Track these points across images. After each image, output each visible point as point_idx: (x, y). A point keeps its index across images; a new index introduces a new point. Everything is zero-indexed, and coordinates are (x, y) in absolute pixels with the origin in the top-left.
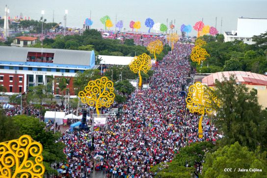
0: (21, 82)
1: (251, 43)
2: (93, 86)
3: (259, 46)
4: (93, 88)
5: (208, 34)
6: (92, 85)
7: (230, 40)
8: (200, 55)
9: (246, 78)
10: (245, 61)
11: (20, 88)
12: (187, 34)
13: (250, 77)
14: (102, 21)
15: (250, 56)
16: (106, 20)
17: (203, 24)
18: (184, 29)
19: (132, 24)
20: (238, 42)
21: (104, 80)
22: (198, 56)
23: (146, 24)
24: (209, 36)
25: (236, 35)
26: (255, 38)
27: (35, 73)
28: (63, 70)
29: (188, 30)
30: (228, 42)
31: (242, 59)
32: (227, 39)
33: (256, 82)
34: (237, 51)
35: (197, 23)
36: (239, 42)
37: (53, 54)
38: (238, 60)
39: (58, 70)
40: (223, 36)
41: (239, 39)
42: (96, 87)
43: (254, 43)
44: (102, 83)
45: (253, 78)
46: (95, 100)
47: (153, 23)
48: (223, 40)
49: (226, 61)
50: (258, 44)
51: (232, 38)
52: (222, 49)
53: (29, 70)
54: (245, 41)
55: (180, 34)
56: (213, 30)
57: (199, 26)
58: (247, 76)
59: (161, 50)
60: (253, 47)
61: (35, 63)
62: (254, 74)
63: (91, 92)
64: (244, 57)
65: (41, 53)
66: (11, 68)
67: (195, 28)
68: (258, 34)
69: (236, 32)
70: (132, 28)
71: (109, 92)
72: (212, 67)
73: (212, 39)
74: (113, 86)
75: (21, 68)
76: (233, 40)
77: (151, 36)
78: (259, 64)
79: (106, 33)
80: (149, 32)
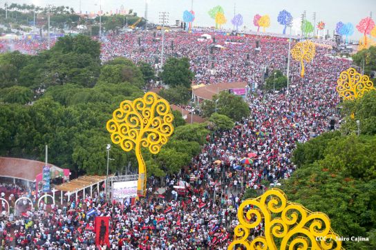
12: (345, 39)
14: (212, 14)
17: (373, 22)
18: (341, 29)
19: (257, 20)
23: (279, 20)
29: (347, 31)
35: (364, 21)
47: (290, 19)
57: (367, 25)
67: (360, 28)
70: (258, 25)
79: (205, 35)
80: (284, 32)
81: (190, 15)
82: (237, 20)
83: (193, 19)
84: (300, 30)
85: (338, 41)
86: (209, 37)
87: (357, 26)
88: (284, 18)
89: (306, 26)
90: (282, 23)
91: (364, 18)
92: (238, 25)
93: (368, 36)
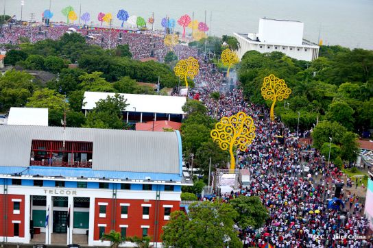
0: (16, 212)
8: (275, 89)
11: (16, 225)
14: (64, 12)
16: (69, 11)
19: (101, 17)
22: (273, 91)
23: (118, 17)
27: (49, 193)
28: (115, 186)
35: (182, 18)
37: (91, 145)
47: (127, 16)
53: (35, 185)
56: (202, 26)
57: (185, 20)
61: (50, 169)
67: (180, 22)
70: (102, 20)
77: (126, 31)
80: (122, 26)
82: (86, 17)
83: (51, 16)
84: (135, 24)
87: (178, 21)
88: (123, 15)
90: (120, 19)
91: (184, 15)
92: (86, 20)
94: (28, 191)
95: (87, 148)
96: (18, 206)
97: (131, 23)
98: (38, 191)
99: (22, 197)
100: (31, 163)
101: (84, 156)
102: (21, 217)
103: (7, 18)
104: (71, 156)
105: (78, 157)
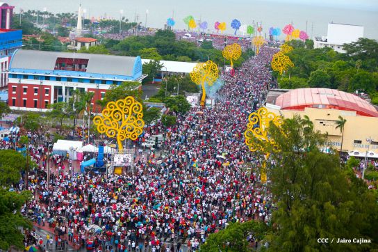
0: (47, 95)
1: (341, 51)
2: (114, 110)
3: (350, 55)
4: (114, 112)
5: (298, 39)
6: (112, 108)
7: (320, 47)
8: (282, 63)
9: (332, 99)
10: (334, 72)
11: (47, 102)
12: (275, 38)
13: (337, 97)
14: (186, 21)
15: (340, 67)
16: (189, 20)
17: (293, 28)
18: (273, 32)
19: (217, 25)
20: (327, 49)
21: (129, 101)
22: (280, 64)
23: (232, 26)
24: (298, 41)
25: (326, 41)
26: (346, 46)
27: (64, 85)
28: (98, 81)
29: (276, 33)
30: (318, 49)
31: (330, 70)
32: (317, 45)
33: (343, 105)
34: (326, 60)
35: (287, 27)
36: (329, 49)
37: (87, 60)
38: (326, 72)
39: (92, 81)
40: (312, 41)
41: (329, 46)
42: (117, 111)
43: (345, 52)
44: (126, 105)
45: (340, 98)
46: (117, 129)
47: (239, 25)
48: (313, 47)
49: (312, 73)
50: (348, 54)
51: (321, 44)
52: (309, 58)
53: (57, 80)
54: (336, 49)
55: (268, 37)
56: (303, 34)
57: (289, 29)
58: (333, 97)
59: (239, 56)
60: (343, 57)
61: (64, 72)
62: (343, 93)
63: (110, 117)
64: (333, 69)
65: (72, 59)
66: (36, 77)
67: (285, 31)
68: (348, 42)
69: (326, 38)
70: (218, 29)
71: (137, 118)
72: (294, 79)
73: (301, 44)
74: (141, 110)
75: (48, 78)
76: (323, 46)
77: (237, 38)
78: (349, 77)
79: (187, 34)
80: (235, 33)
81: (171, 21)
82: (204, 25)
83: (173, 24)
84: (246, 32)
85: (271, 38)
86: (190, 35)
87: (283, 30)
88: (236, 25)
89: (250, 30)
90: (234, 28)
91: (287, 25)
92: (204, 28)
93: (290, 36)
94: (53, 84)
95: (85, 62)
96: (48, 91)
97: (243, 31)
98: (58, 84)
99: (50, 87)
100: (55, 69)
101: (83, 66)
102: (49, 98)
103: (134, 25)
104: (77, 66)
105: (80, 67)
